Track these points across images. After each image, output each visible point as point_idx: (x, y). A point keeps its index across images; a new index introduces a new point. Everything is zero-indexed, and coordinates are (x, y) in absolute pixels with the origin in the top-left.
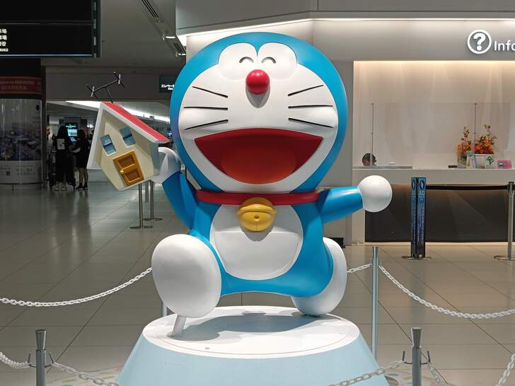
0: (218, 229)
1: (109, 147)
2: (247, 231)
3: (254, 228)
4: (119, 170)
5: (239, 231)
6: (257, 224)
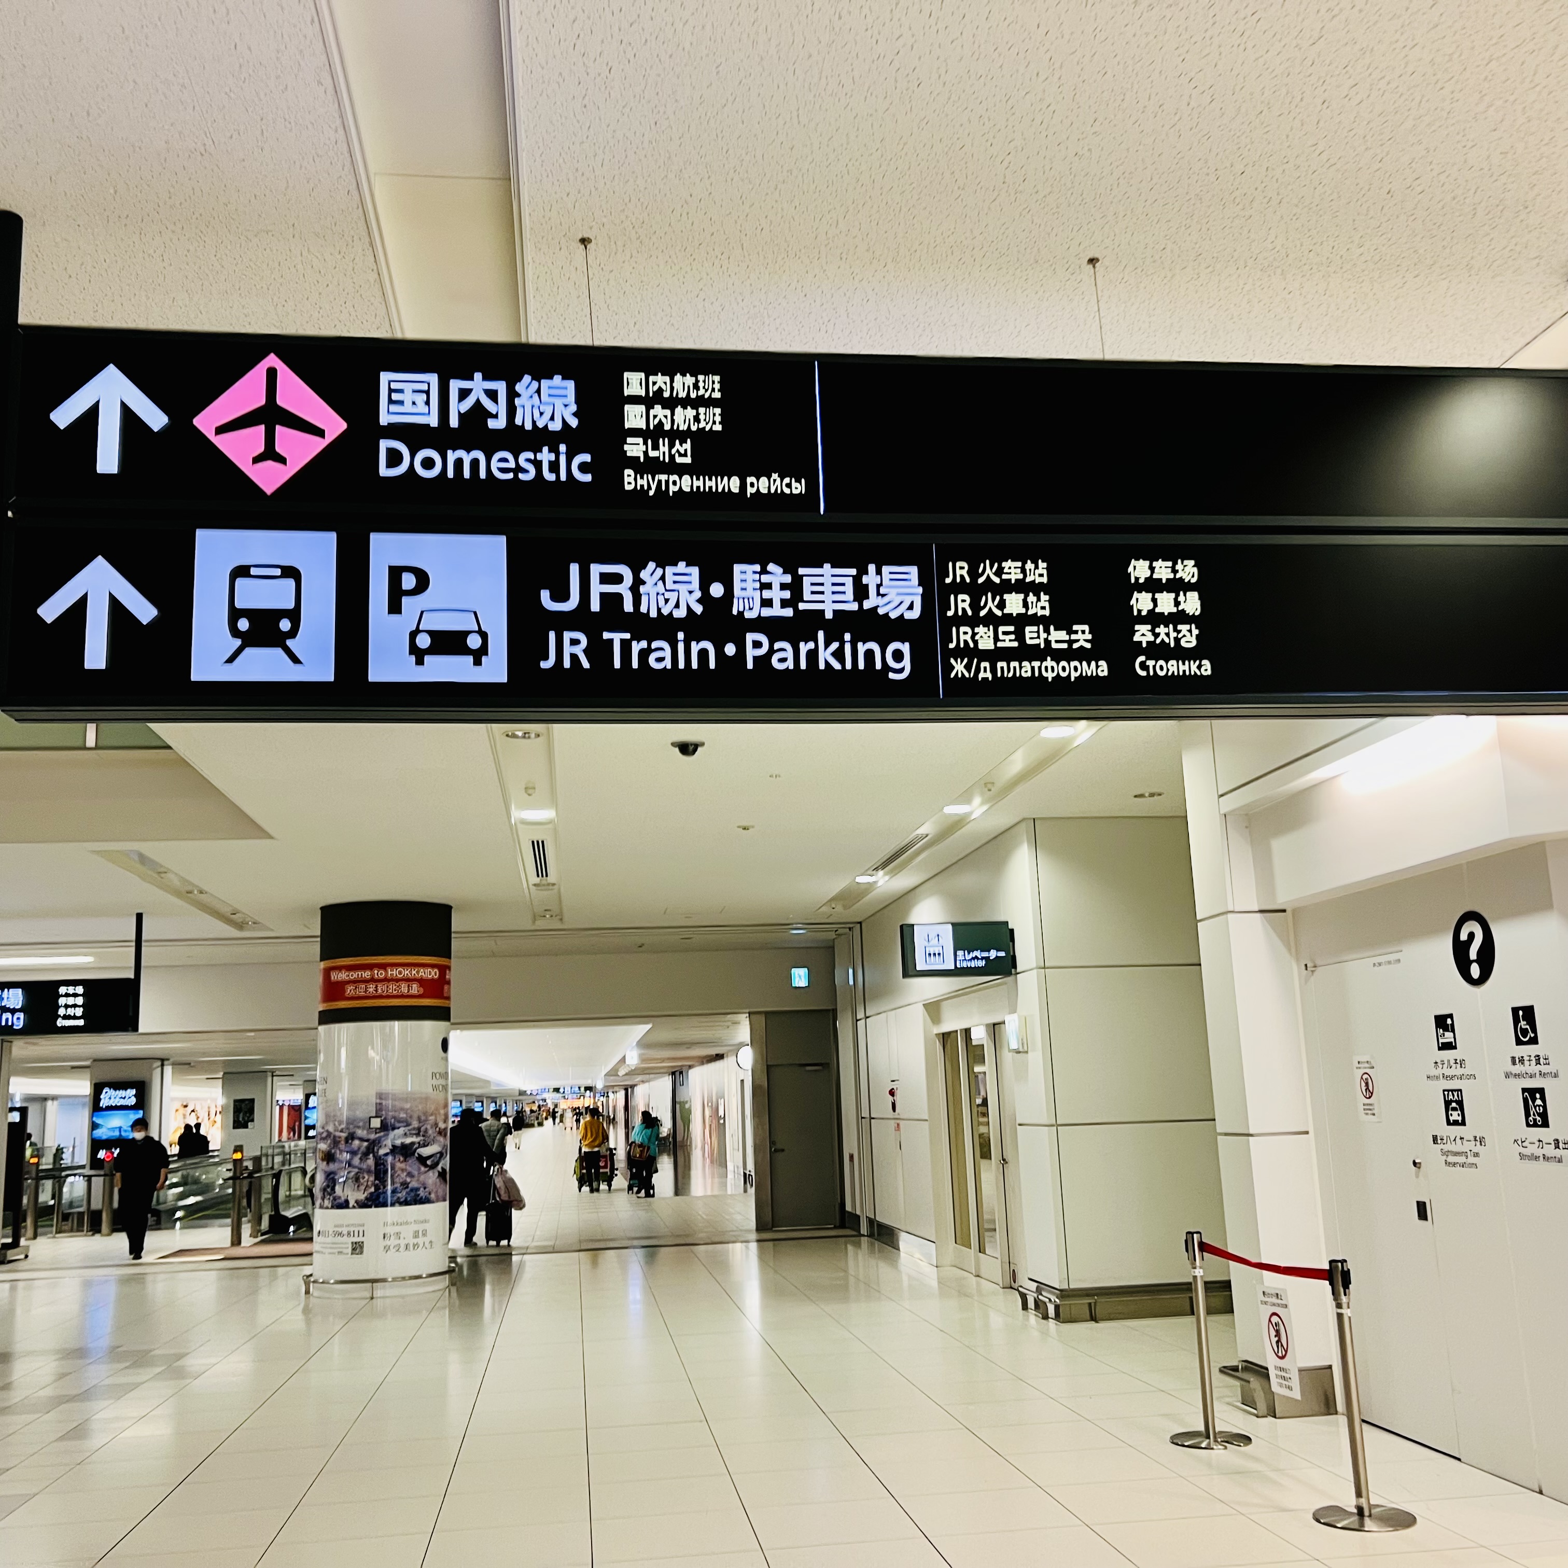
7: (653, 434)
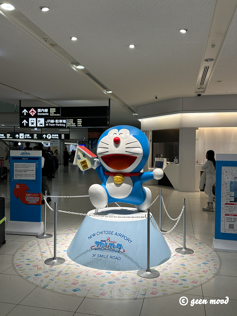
0: (108, 183)
1: (79, 158)
2: (116, 184)
3: (117, 183)
4: (82, 165)
5: (113, 184)
6: (117, 182)
7: (52, 112)
